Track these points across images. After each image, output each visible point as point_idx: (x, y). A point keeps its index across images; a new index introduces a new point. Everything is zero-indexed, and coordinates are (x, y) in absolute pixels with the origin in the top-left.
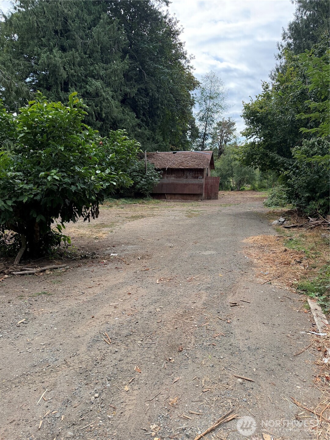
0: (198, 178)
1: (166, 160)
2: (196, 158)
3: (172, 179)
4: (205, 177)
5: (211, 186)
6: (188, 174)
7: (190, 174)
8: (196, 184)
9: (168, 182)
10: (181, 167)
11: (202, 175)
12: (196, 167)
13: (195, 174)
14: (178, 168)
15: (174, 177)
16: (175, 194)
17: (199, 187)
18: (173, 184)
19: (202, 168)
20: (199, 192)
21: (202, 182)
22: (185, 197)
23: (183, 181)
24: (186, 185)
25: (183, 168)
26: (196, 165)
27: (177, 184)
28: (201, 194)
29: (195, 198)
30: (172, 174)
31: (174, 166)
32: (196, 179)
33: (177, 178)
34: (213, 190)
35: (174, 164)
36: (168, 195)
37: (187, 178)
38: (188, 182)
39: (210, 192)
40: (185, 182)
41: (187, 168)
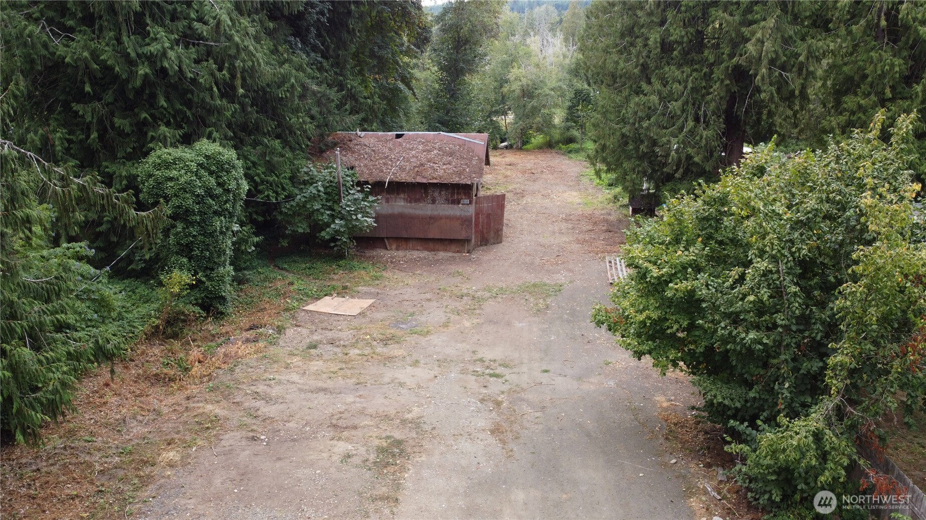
0: (459, 203)
1: (381, 158)
2: (451, 154)
3: (400, 205)
4: (474, 201)
5: (488, 216)
6: (436, 194)
7: (440, 193)
8: (458, 218)
9: (390, 211)
10: (419, 180)
11: (469, 196)
12: (456, 180)
13: (453, 194)
14: (413, 181)
15: (404, 199)
16: (407, 240)
17: (462, 225)
18: (401, 216)
19: (469, 183)
20: (463, 235)
21: (469, 214)
22: (431, 245)
23: (425, 209)
24: (433, 219)
25: (424, 181)
26: (455, 173)
27: (412, 218)
28: (468, 241)
29: (454, 247)
30: (398, 194)
31: (404, 177)
32: (456, 206)
33: (410, 202)
34: (492, 224)
35: (402, 169)
36: (391, 241)
37: (434, 202)
38: (436, 213)
39: (485, 231)
40: (429, 213)
41: (435, 181)
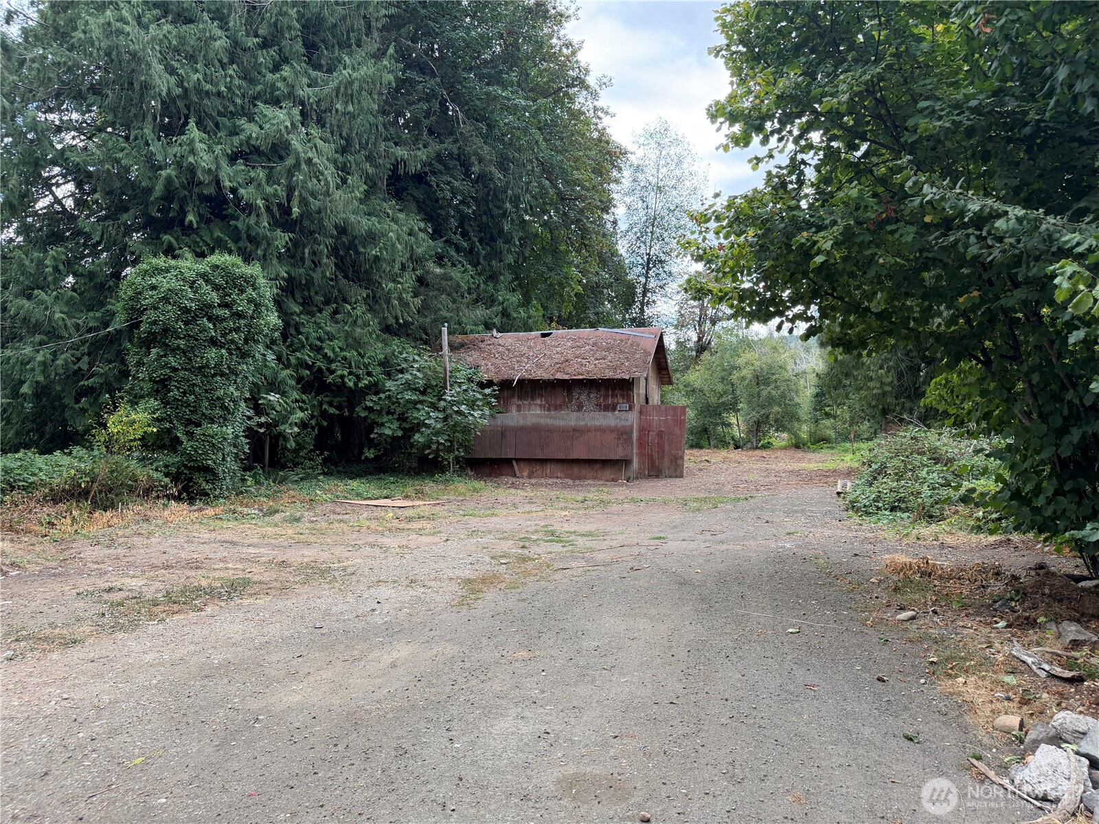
0: (614, 408)
1: (516, 356)
2: (608, 350)
3: (531, 414)
4: (637, 407)
5: (660, 434)
6: (583, 397)
7: (588, 395)
8: (611, 430)
9: (521, 423)
10: (559, 376)
11: (629, 399)
12: (609, 374)
13: (606, 397)
14: (552, 378)
15: (540, 405)
16: (543, 461)
17: (618, 439)
18: (536, 429)
19: (627, 377)
20: (618, 454)
21: (629, 423)
22: (576, 470)
23: (568, 418)
24: (578, 432)
25: (567, 377)
26: (609, 367)
27: (550, 430)
28: (627, 462)
29: (608, 473)
30: (533, 399)
31: (541, 374)
32: (610, 414)
33: (549, 410)
34: (667, 447)
35: (539, 366)
36: (522, 464)
37: (580, 408)
38: (582, 423)
39: (656, 455)
40: (573, 423)
41: (580, 377)
